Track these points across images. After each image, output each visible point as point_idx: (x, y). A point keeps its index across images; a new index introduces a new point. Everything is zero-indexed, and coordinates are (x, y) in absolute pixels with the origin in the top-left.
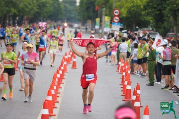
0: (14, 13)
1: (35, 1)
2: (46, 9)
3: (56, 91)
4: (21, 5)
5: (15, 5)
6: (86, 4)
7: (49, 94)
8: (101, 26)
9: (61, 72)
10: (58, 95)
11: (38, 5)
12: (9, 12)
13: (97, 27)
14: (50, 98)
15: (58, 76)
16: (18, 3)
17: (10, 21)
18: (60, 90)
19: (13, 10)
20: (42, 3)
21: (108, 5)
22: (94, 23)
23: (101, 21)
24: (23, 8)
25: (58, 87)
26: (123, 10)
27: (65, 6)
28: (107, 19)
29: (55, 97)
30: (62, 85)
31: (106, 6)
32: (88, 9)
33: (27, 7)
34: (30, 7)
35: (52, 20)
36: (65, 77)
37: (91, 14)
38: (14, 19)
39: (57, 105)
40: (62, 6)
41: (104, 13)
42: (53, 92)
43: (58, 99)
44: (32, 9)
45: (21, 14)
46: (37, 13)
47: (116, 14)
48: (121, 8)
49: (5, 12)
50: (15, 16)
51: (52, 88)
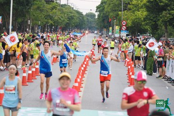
0: (51, 24)
1: (66, 15)
2: (73, 21)
3: (81, 79)
4: (56, 18)
5: (51, 18)
6: (103, 17)
7: (76, 81)
8: (113, 32)
9: (84, 66)
10: (82, 82)
11: (68, 18)
12: (47, 23)
13: (110, 34)
14: (77, 85)
15: (83, 68)
16: (54, 16)
17: (48, 29)
18: (84, 79)
19: (51, 22)
20: (71, 16)
21: (118, 18)
22: (108, 31)
23: (113, 29)
24: (58, 20)
25: (83, 76)
26: (129, 21)
27: (87, 19)
28: (117, 28)
29: (80, 84)
30: (85, 75)
31: (117, 18)
32: (104, 20)
33: (60, 19)
34: (62, 19)
35: (78, 29)
36: (87, 69)
37: (106, 24)
38: (51, 28)
39: (81, 89)
40: (85, 19)
41: (115, 23)
42: (79, 80)
43: (82, 85)
44: (63, 21)
45: (56, 24)
46: (67, 23)
47: (124, 24)
48: (127, 20)
49: (45, 23)
50: (51, 25)
51: (78, 77)
